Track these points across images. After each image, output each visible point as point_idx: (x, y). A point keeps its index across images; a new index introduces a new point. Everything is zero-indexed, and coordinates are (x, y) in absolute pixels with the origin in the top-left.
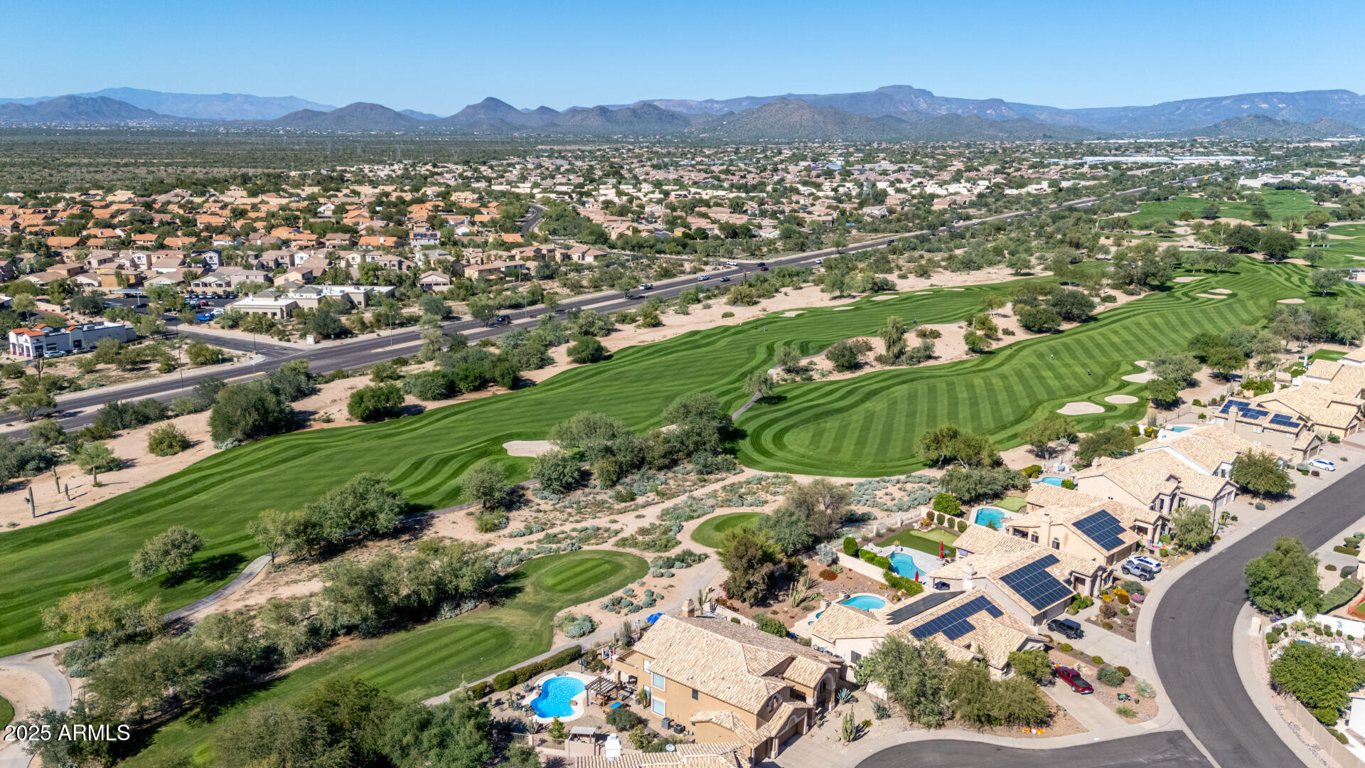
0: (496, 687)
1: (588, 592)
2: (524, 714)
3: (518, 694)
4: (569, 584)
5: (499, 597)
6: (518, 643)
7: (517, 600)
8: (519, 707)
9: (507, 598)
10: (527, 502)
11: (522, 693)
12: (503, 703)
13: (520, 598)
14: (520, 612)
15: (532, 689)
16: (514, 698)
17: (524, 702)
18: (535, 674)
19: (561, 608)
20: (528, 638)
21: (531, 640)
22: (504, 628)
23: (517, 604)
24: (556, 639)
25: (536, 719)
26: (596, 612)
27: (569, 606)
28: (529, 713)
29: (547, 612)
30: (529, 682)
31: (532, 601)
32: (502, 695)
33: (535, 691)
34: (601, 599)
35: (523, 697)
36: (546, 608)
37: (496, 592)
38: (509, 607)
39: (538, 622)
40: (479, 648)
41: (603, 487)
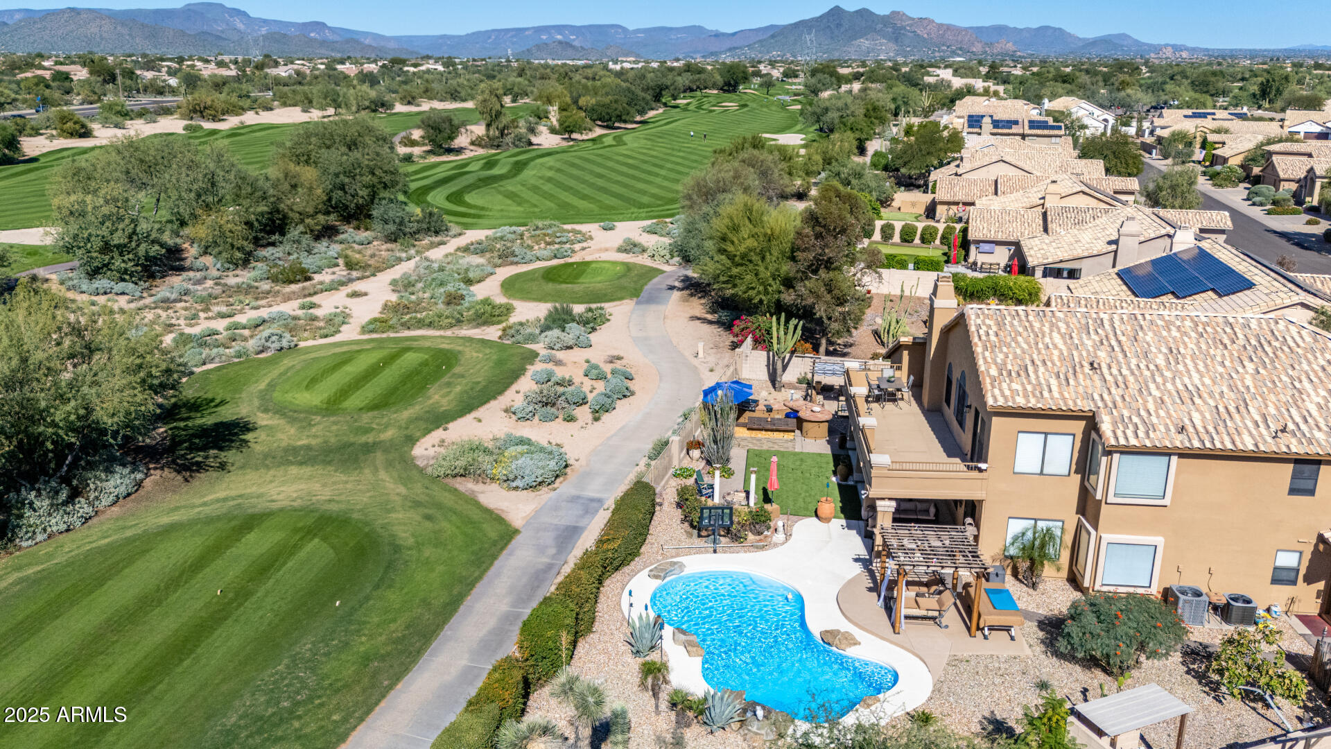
9: (220, 448)
19: (411, 440)
20: (414, 516)
24: (490, 502)
29: (379, 456)
31: (311, 441)
34: (495, 404)
36: (365, 449)
39: (385, 482)
41: (227, 265)
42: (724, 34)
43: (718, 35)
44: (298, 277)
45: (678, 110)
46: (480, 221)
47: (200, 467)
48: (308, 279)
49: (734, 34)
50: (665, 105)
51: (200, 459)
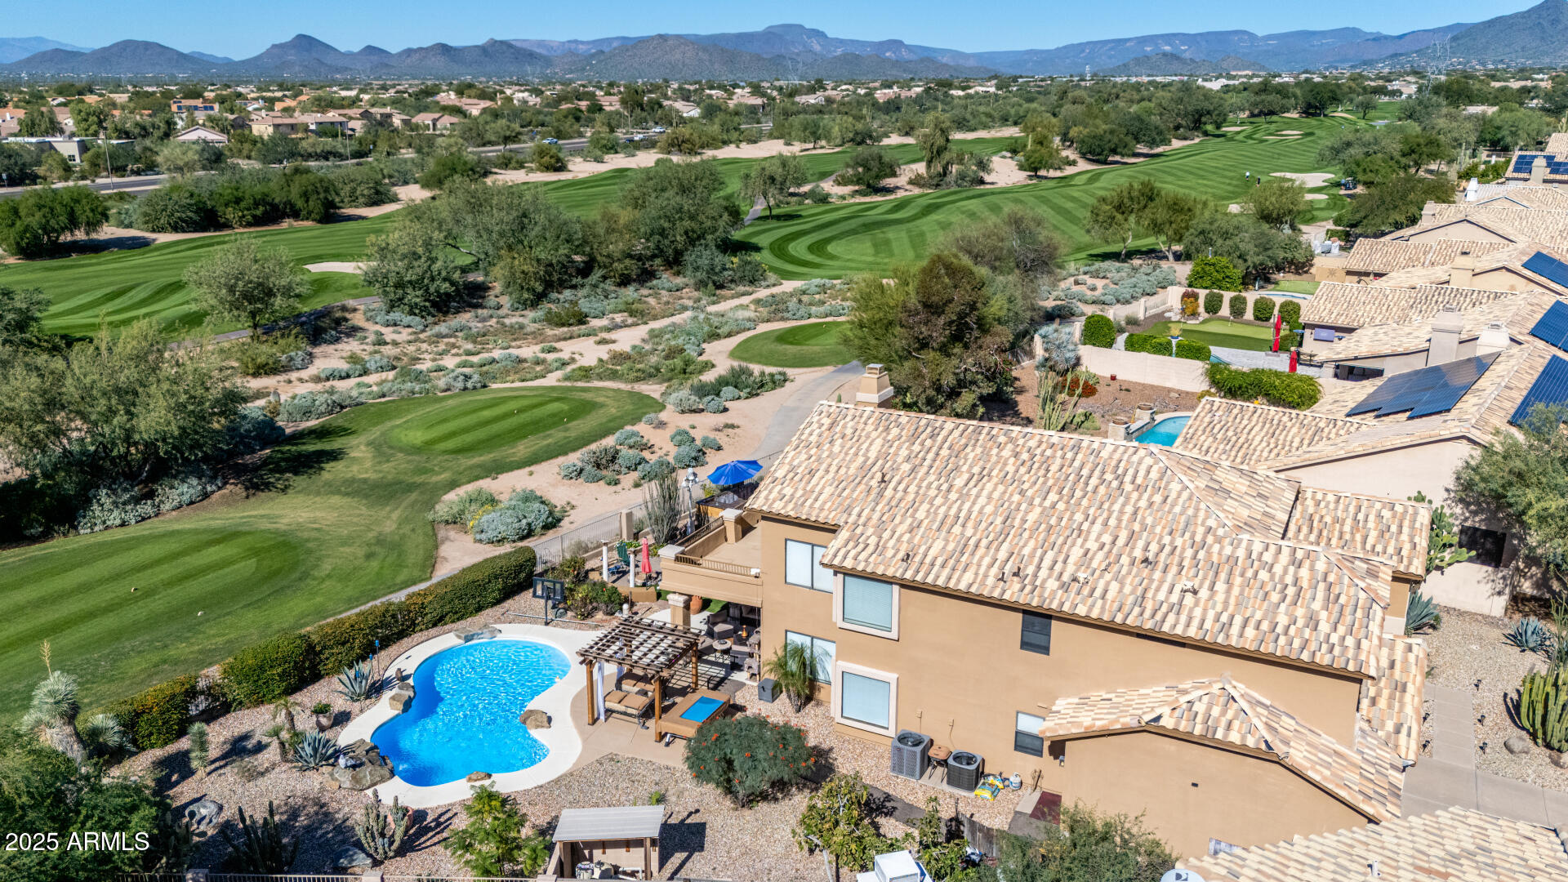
0: (237, 692)
1: (522, 449)
2: (345, 778)
3: (321, 710)
4: (468, 438)
5: (272, 471)
6: (326, 567)
7: (325, 475)
8: (327, 755)
9: (296, 473)
10: (354, 331)
11: (339, 704)
12: (260, 748)
13: (333, 471)
14: (336, 500)
15: (376, 689)
16: (306, 723)
17: (346, 736)
18: (386, 643)
19: (453, 485)
20: (361, 552)
21: (369, 556)
22: (284, 534)
23: (328, 484)
24: (445, 550)
25: (396, 792)
26: (554, 486)
27: (477, 478)
28: (366, 772)
29: (414, 496)
30: (364, 667)
31: (371, 476)
32: (256, 721)
33: (387, 695)
34: (561, 460)
35: (343, 718)
36: (411, 488)
37: (265, 462)
38: (305, 491)
39: (389, 520)
40: (195, 588)
41: (516, 305)
42: (1386, 38)
43: (1378, 39)
44: (571, 321)
45: (1222, 139)
46: (816, 271)
47: (268, 486)
48: (584, 323)
49: (1401, 37)
50: (1206, 134)
51: (272, 480)
